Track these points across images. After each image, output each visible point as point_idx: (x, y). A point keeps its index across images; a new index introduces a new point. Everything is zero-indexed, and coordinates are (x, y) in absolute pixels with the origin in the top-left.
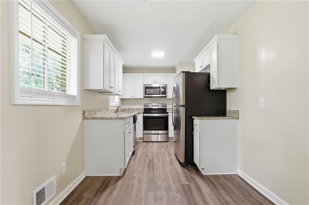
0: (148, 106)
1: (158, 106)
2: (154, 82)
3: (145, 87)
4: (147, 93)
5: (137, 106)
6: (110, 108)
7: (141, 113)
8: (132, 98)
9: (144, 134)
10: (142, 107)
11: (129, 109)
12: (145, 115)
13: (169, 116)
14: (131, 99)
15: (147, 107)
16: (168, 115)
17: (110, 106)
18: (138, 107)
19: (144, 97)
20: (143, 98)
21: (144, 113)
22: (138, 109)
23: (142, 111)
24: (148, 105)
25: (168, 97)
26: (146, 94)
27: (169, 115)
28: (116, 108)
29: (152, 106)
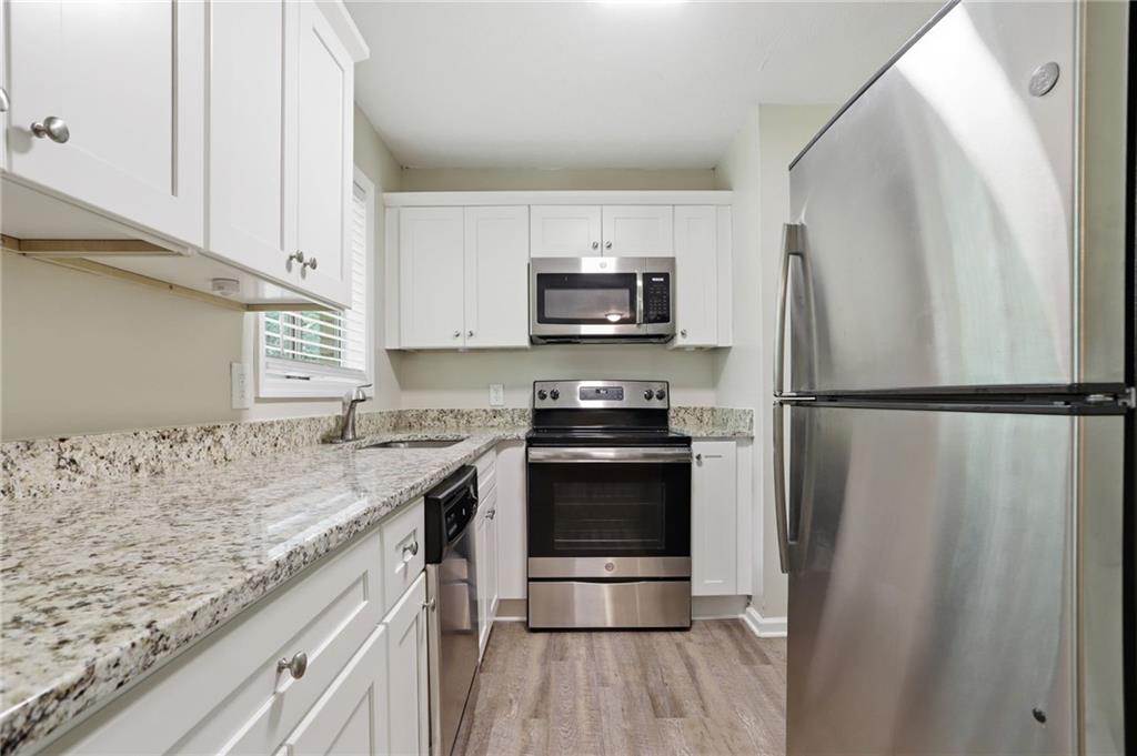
0: (555, 396)
1: (619, 395)
2: (595, 246)
3: (539, 275)
4: (548, 314)
5: (493, 394)
6: (259, 415)
7: (515, 442)
8: (458, 343)
9: (530, 580)
10: (523, 401)
11: (442, 411)
12: (539, 454)
13: (694, 462)
14: (455, 350)
15: (549, 404)
16: (690, 455)
17: (258, 400)
18: (497, 398)
19: (532, 341)
20: (525, 343)
21: (531, 442)
22: (496, 413)
23: (522, 423)
24: (558, 387)
25: (679, 341)
26: (542, 319)
27: (695, 454)
28: (338, 410)
29: (584, 396)
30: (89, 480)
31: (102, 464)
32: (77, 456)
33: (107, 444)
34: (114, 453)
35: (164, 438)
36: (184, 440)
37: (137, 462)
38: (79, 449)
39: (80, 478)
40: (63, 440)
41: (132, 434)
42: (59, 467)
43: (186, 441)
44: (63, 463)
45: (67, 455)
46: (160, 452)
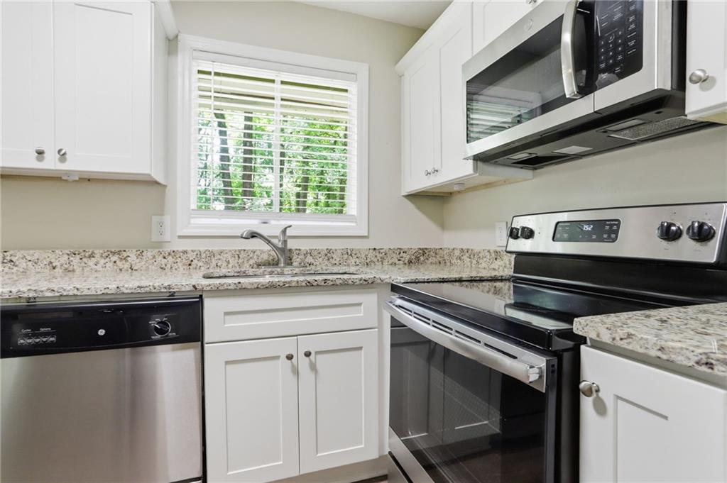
15: (520, 246)
17: (181, 237)
18: (501, 239)
30: (21, 270)
31: (30, 264)
32: (14, 259)
33: (33, 255)
34: (38, 259)
35: (75, 254)
36: (92, 256)
37: (54, 265)
38: (15, 256)
39: (15, 269)
40: (6, 252)
41: (50, 251)
42: (3, 263)
43: (93, 257)
44: (5, 261)
45: (8, 258)
46: (72, 261)
